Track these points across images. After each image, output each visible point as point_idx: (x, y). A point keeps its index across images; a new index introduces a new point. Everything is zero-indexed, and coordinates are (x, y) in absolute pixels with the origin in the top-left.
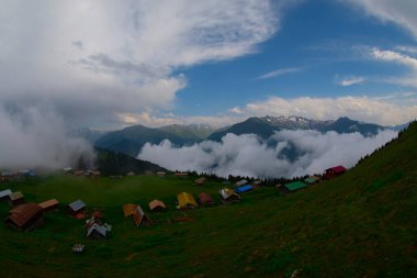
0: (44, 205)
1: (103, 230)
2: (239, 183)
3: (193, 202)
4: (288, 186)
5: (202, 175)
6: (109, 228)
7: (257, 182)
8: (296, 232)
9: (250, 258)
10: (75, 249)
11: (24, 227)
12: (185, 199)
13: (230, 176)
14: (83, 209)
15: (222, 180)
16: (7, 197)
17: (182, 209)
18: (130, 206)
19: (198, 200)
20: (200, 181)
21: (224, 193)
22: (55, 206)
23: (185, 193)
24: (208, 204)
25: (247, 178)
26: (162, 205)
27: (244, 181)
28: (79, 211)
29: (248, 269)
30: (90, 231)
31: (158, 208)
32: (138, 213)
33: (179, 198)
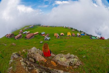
0: (35, 33)
1: (48, 38)
2: (82, 33)
3: (71, 35)
4: (92, 37)
5: (74, 29)
6: (50, 38)
7: (86, 34)
8: (90, 48)
9: (78, 50)
10: (40, 42)
11: (29, 38)
12: (69, 34)
13: (80, 31)
14: (45, 34)
15: (78, 31)
16: (26, 33)
17: (68, 36)
18: (56, 34)
19: (72, 35)
20: (73, 30)
21: (78, 34)
22: (37, 34)
23: (69, 33)
24: (74, 36)
25: (84, 32)
26: (63, 34)
27: (83, 33)
28: (43, 34)
29: (76, 52)
30: (45, 39)
31: (62, 35)
32: (57, 35)
33: (68, 33)
